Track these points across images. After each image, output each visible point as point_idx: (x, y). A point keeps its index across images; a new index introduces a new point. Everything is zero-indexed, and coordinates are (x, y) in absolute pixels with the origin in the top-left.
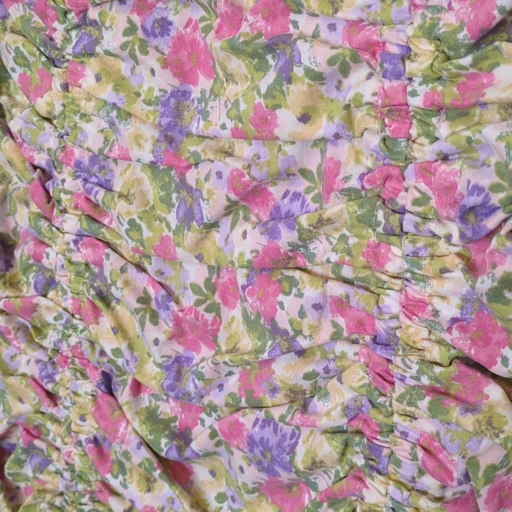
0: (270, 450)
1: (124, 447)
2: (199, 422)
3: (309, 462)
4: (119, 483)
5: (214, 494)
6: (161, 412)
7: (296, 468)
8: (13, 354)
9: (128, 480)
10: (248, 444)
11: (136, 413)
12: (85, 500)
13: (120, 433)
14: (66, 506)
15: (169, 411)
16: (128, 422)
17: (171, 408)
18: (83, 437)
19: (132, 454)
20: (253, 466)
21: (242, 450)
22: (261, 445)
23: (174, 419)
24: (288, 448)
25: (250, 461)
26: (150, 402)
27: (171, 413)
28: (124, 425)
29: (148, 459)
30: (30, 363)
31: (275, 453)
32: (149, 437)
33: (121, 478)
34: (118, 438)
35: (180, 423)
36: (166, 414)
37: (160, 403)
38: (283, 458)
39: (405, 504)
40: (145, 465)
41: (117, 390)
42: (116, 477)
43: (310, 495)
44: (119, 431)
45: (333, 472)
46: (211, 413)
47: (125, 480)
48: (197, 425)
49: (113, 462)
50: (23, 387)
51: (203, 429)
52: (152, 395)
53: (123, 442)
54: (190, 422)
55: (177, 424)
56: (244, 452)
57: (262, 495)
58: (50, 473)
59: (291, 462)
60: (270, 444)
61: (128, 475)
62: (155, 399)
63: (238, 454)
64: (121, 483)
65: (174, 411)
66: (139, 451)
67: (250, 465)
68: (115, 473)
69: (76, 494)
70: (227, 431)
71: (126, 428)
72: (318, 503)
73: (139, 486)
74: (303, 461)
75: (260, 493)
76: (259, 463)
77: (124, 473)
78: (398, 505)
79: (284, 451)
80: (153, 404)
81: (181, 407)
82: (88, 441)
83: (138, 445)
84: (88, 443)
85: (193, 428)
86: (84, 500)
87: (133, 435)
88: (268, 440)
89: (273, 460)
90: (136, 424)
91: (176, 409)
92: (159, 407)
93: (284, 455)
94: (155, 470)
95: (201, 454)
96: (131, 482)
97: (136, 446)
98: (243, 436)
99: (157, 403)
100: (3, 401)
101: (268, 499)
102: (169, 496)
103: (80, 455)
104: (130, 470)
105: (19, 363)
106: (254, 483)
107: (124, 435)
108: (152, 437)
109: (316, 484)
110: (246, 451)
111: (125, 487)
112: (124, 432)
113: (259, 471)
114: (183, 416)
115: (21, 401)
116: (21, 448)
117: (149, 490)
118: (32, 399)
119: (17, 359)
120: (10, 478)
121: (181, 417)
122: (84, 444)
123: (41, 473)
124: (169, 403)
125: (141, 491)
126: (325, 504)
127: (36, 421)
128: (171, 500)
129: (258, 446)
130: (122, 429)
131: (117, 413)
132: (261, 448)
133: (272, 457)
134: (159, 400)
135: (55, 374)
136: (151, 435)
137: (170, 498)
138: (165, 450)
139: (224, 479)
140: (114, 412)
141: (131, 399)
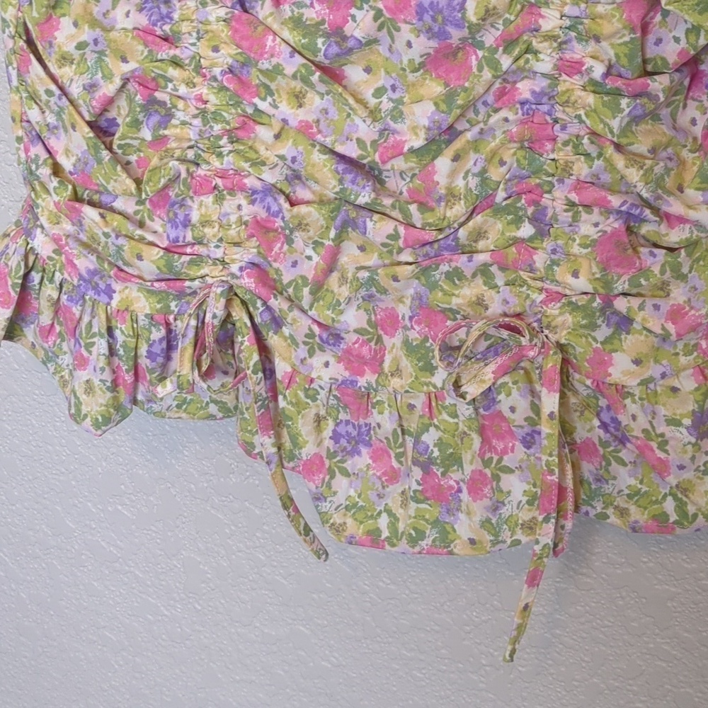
0: (441, 12)
1: (274, 61)
2: (349, 18)
3: (482, 12)
4: (268, 105)
5: (372, 91)
6: (307, 19)
7: (468, 22)
8: (105, 11)
9: (278, 100)
10: (417, 13)
11: (282, 23)
12: (224, 141)
13: (268, 47)
14: (202, 154)
15: (314, 16)
16: (275, 34)
17: (316, 12)
18: (217, 71)
19: (284, 66)
20: (422, 35)
21: (409, 23)
22: (431, 9)
23: (323, 22)
24: (458, 7)
25: (419, 31)
26: (292, 11)
27: (318, 17)
28: (271, 38)
29: (303, 65)
30: (130, 15)
31: (446, 13)
32: (303, 41)
33: (269, 99)
34: (266, 53)
35: (329, 25)
36: (312, 19)
37: (303, 10)
38: (455, 16)
39: (583, 16)
40: (301, 72)
41: (253, 8)
42: (264, 99)
43: (477, 55)
44: (266, 45)
45: (501, 22)
46: (362, 5)
47: (274, 100)
48: (348, 22)
49: (257, 86)
50: (129, 40)
51: (355, 25)
52: (294, 4)
53: (272, 56)
54: (339, 21)
55: (326, 26)
56: (413, 24)
57: (426, 71)
58: (176, 126)
59: (464, 18)
60: (440, 6)
61: (276, 95)
62: (298, 8)
63: (405, 28)
64: (270, 104)
65: (321, 14)
66: (293, 59)
67: (418, 36)
68: (263, 95)
69: (212, 139)
70: (393, 7)
71: (274, 41)
72: (495, 48)
73: (290, 104)
74: (475, 14)
75: (425, 68)
76: (429, 30)
77: (272, 94)
78: (576, 20)
79: (454, 9)
80: (295, 13)
81: (328, 8)
82: (223, 73)
83: (290, 53)
84: (224, 76)
85: (344, 26)
86: (221, 143)
87: (284, 45)
88: (438, 3)
89: (445, 21)
90: (286, 34)
91: (323, 12)
92: (303, 14)
93: (456, 13)
94: (313, 74)
95: (364, 41)
96: (281, 102)
97: (288, 55)
98: (411, 6)
99: (301, 11)
100: (101, 67)
101: (432, 75)
102: (321, 108)
103: (214, 93)
104: (277, 90)
105: (115, 20)
106: (421, 56)
107: (273, 48)
108: (307, 40)
109: (483, 42)
110: (414, 22)
111: (276, 107)
112: (273, 44)
113: (429, 39)
114: (331, 17)
115: (124, 60)
116: (140, 106)
117: (300, 106)
118: (140, 53)
119: (111, 15)
120: (120, 152)
121: (329, 19)
122: (219, 78)
123: (165, 129)
124: (314, 8)
125: (293, 108)
126: (501, 49)
127: (153, 71)
128: (324, 112)
129: (428, 11)
130: (269, 43)
131: (260, 29)
132: (431, 13)
133: (444, 18)
134: (302, 7)
135: (171, 12)
136: (304, 38)
137: (323, 109)
138: (323, 48)
139: (382, 70)
140: (256, 28)
141: (273, 10)
